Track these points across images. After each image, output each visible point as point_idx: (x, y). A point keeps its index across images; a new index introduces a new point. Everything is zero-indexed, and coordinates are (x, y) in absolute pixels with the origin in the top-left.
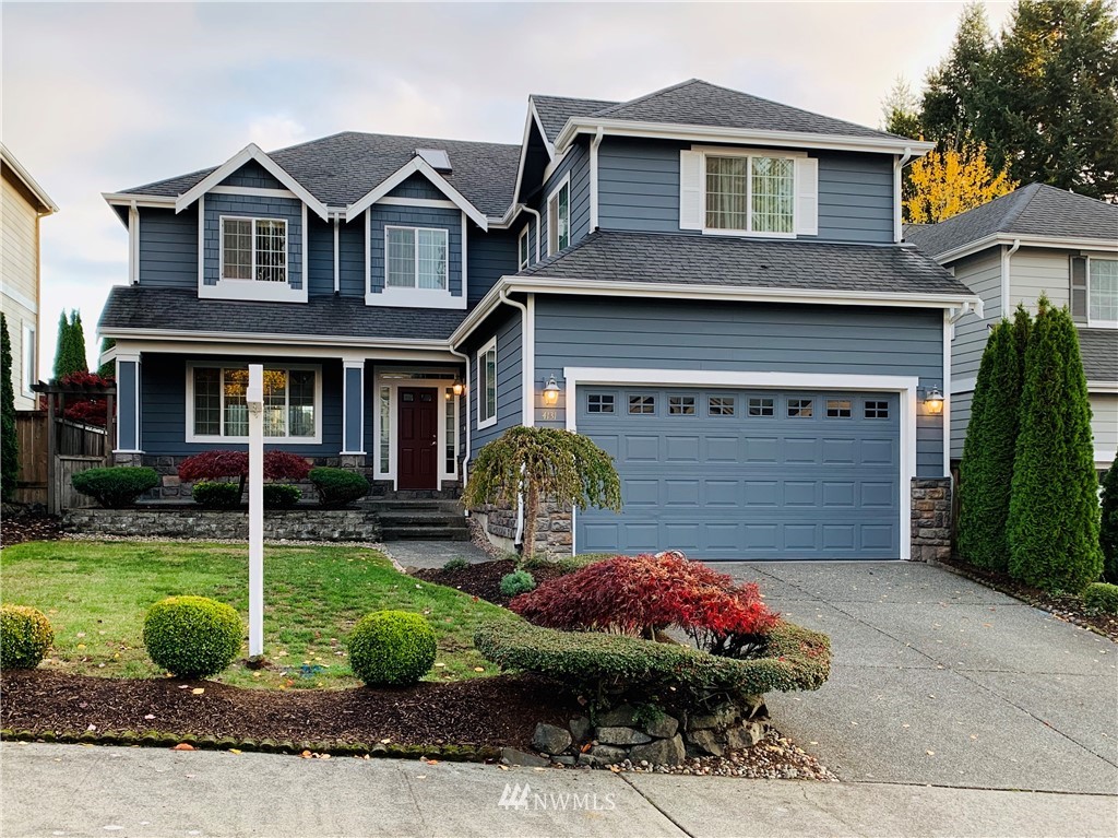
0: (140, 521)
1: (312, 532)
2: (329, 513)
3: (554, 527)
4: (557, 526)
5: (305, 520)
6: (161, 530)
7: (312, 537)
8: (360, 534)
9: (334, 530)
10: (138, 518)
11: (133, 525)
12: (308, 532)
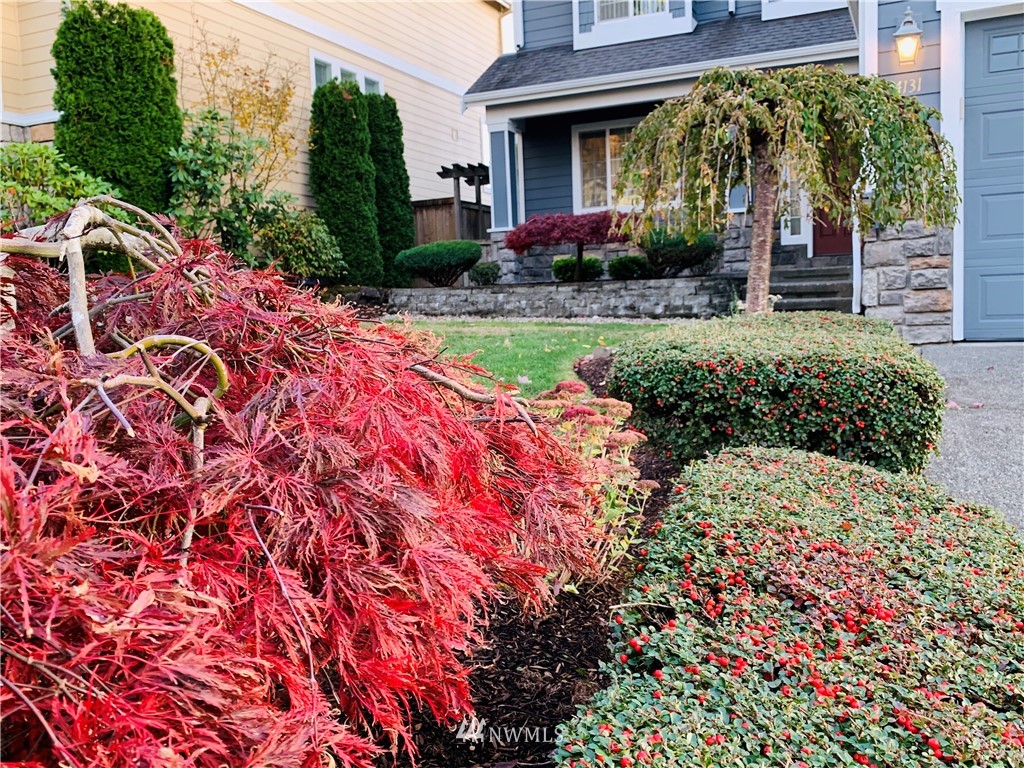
0: (451, 300)
1: (632, 307)
2: (652, 283)
3: (916, 282)
4: (921, 280)
5: (623, 292)
6: (471, 308)
7: (630, 313)
8: (690, 308)
9: (657, 304)
10: (450, 295)
11: (445, 304)
12: (626, 308)
